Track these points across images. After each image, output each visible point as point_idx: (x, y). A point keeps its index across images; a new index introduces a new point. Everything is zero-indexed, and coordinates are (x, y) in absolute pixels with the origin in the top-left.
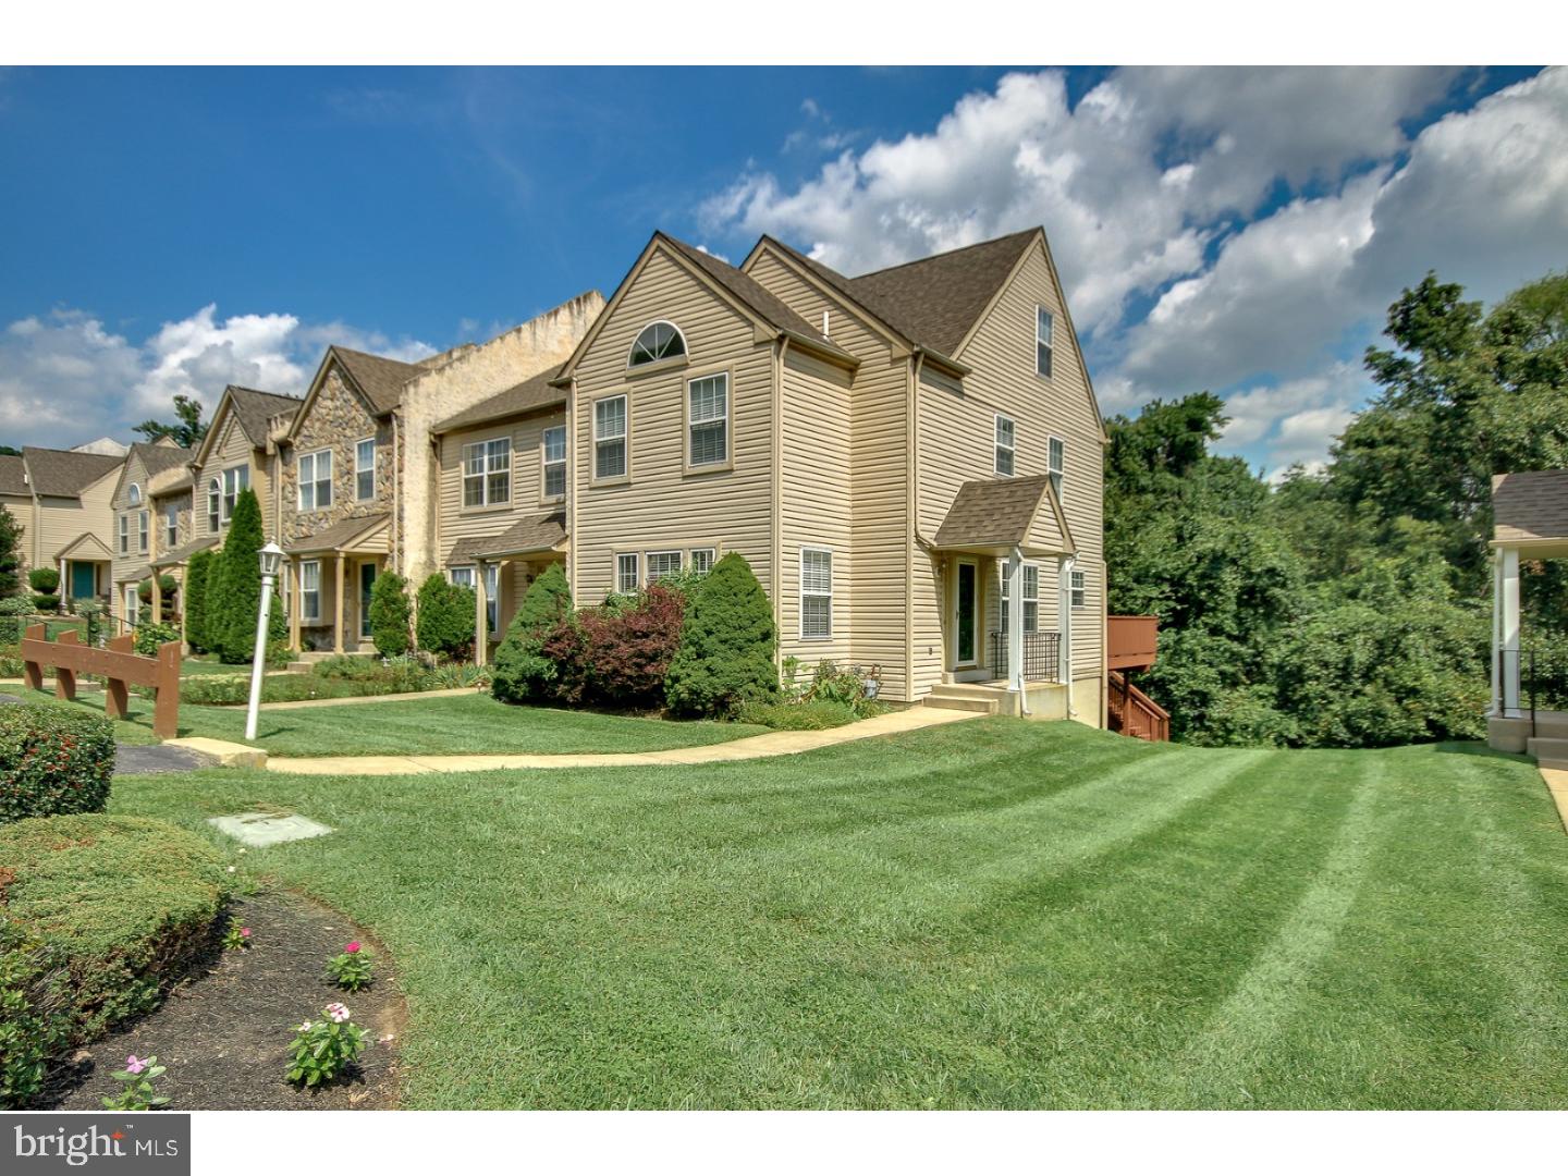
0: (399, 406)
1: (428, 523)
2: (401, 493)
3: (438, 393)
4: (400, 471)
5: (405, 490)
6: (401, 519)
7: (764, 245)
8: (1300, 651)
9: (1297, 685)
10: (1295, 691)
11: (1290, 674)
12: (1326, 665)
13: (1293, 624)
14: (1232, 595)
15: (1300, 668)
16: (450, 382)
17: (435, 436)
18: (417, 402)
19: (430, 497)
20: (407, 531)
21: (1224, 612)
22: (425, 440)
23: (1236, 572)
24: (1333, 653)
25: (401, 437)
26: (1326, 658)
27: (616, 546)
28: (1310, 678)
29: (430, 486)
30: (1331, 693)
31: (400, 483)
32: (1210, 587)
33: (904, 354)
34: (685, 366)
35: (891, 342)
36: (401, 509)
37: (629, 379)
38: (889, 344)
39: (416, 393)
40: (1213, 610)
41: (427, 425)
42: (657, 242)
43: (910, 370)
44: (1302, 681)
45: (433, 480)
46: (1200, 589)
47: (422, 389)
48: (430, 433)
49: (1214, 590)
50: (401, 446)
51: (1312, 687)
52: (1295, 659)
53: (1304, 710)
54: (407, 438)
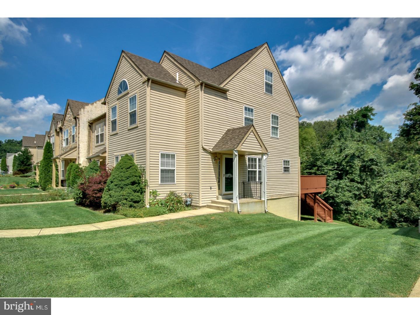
0: (79, 115)
1: (88, 149)
2: (79, 140)
3: (91, 111)
4: (79, 134)
5: (80, 139)
6: (79, 148)
7: (165, 54)
8: (382, 187)
9: (381, 199)
10: (380, 201)
11: (378, 195)
12: (391, 192)
13: (381, 178)
14: (358, 168)
15: (382, 193)
16: (96, 107)
17: (90, 123)
18: (84, 113)
19: (88, 141)
20: (80, 152)
21: (355, 174)
22: (87, 125)
23: (359, 161)
24: (394, 188)
25: (79, 124)
26: (391, 190)
27: (115, 154)
28: (385, 197)
29: (89, 138)
30: (393, 202)
31: (79, 138)
32: (350, 165)
33: (198, 84)
34: (128, 93)
35: (195, 81)
36: (79, 145)
37: (118, 99)
39: (84, 111)
40: (351, 173)
41: (87, 120)
42: (123, 54)
43: (200, 89)
44: (382, 198)
45: (89, 136)
46: (347, 166)
47: (85, 110)
48: (89, 123)
49: (351, 167)
50: (79, 127)
51: (386, 200)
52: (380, 190)
53: (383, 208)
54: (81, 124)
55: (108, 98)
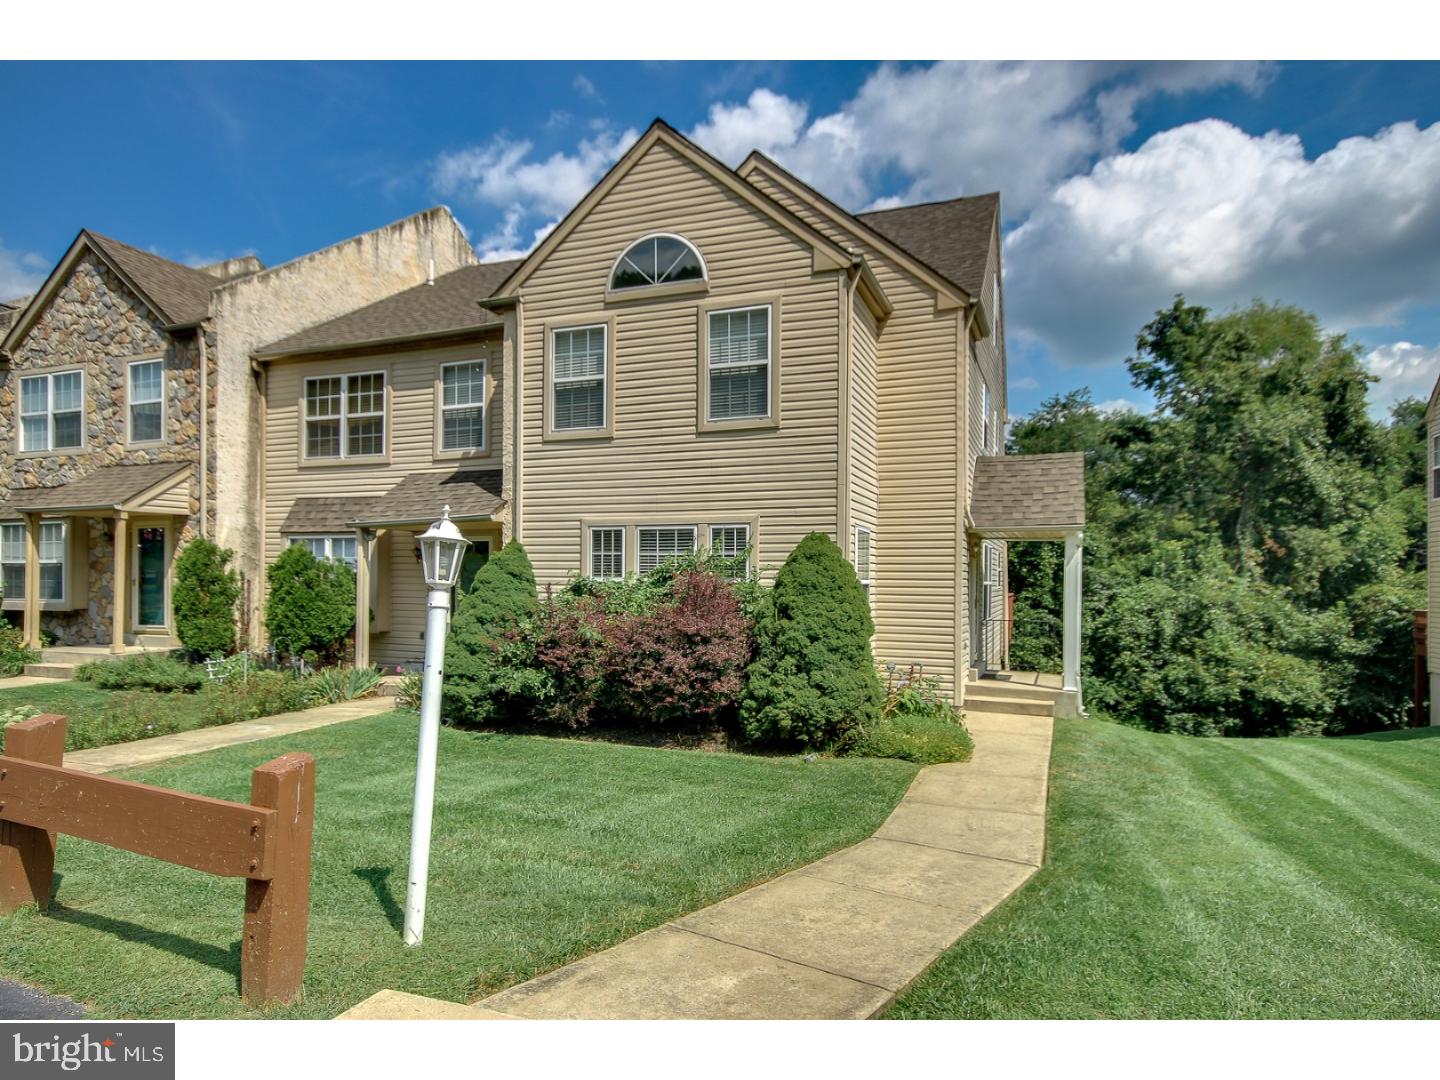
0: (209, 319)
1: (249, 476)
2: (212, 435)
3: (261, 308)
4: (211, 405)
5: (218, 431)
6: (211, 469)
7: (753, 163)
8: (1115, 623)
9: (1113, 655)
10: (1112, 660)
11: (1106, 645)
12: (1138, 637)
13: (1095, 598)
14: (1050, 572)
15: (1116, 639)
16: (276, 294)
17: (260, 363)
18: (234, 315)
19: (250, 442)
20: (220, 487)
21: (1042, 587)
22: (245, 368)
23: (1051, 551)
24: (1144, 625)
25: (212, 360)
26: (1139, 630)
27: (587, 517)
28: (1125, 648)
29: (251, 428)
30: (1144, 662)
31: (211, 422)
32: (1030, 563)
33: (955, 306)
34: (703, 294)
35: (936, 290)
36: (212, 457)
37: (609, 306)
38: (933, 293)
39: (232, 304)
40: (1032, 585)
41: (246, 348)
42: (657, 133)
43: (961, 323)
44: (1118, 652)
45: (255, 421)
46: (1022, 565)
47: (239, 300)
48: (252, 359)
49: (1035, 567)
50: (211, 373)
51: (1126, 657)
52: (1110, 631)
53: (1120, 677)
54: (221, 363)
55: (521, 285)
